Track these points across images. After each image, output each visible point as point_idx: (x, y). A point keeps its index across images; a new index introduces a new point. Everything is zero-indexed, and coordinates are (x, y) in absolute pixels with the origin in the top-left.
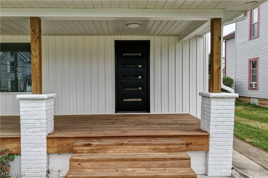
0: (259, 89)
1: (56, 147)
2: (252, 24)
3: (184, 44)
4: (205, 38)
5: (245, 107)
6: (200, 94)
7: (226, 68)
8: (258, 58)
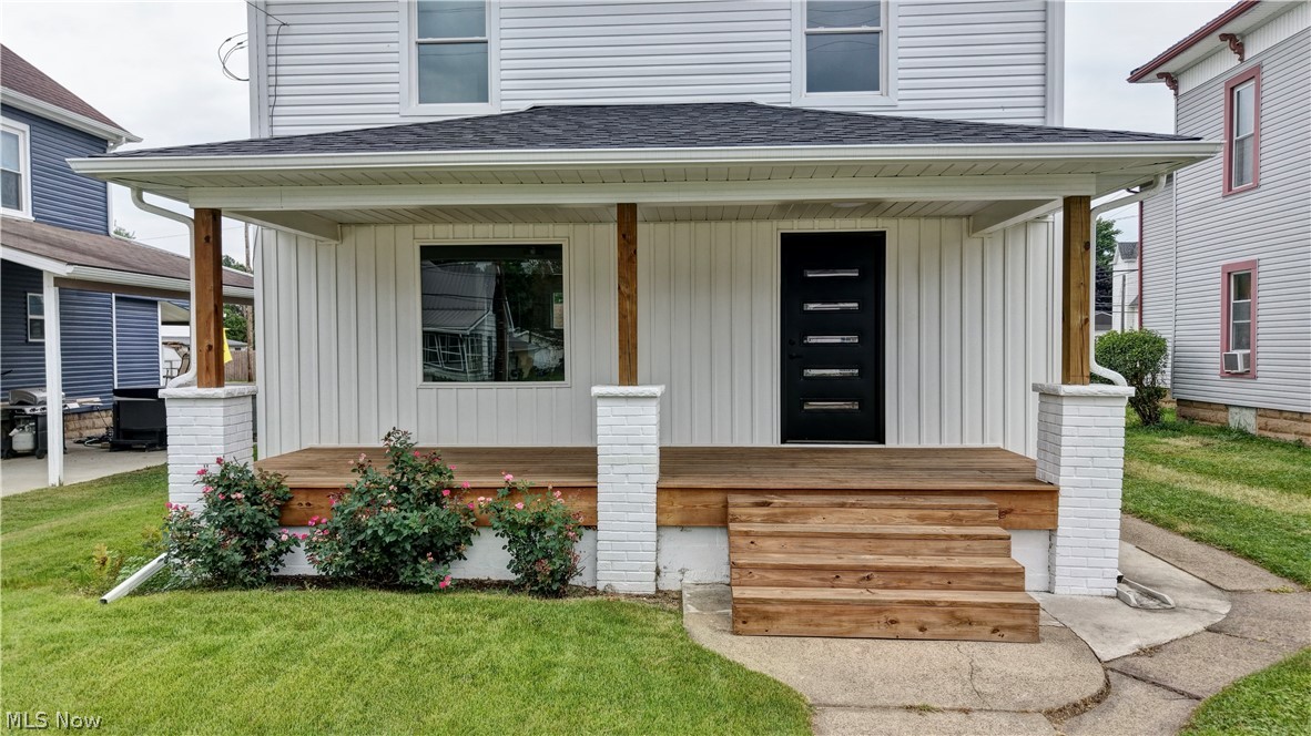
0: (1259, 374)
1: (679, 511)
2: (1235, 138)
3: (987, 241)
4: (1051, 224)
5: (1207, 440)
6: (1035, 388)
7: (1141, 299)
8: (1254, 264)
